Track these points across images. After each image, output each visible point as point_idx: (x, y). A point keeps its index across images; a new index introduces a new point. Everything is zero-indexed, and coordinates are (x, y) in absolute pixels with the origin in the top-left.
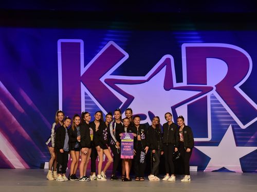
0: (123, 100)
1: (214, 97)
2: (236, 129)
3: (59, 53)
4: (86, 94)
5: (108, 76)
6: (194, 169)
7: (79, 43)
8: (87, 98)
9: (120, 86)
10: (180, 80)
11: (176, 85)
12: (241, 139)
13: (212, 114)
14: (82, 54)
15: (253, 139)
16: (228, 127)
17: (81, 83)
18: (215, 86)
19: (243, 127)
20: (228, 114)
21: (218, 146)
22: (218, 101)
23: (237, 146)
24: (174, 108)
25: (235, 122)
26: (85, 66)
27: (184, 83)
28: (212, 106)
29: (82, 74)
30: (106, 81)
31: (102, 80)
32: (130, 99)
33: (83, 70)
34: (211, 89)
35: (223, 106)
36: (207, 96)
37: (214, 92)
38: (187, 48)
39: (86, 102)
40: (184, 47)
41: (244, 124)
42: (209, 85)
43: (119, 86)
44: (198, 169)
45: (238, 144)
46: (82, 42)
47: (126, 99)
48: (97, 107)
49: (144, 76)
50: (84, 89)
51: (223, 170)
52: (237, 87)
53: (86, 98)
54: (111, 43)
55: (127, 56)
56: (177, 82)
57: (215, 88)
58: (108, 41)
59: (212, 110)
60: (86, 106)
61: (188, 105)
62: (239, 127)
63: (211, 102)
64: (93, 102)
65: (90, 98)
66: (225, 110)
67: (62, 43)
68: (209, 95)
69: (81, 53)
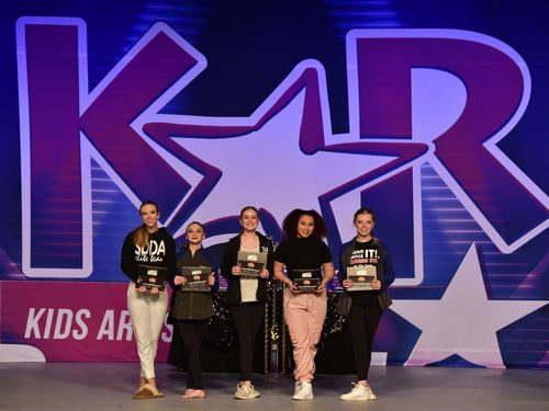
0: (193, 178)
1: (432, 171)
2: (487, 254)
3: (21, 53)
4: (94, 163)
5: (151, 115)
6: (379, 359)
7: (75, 28)
8: (97, 173)
9: (184, 143)
10: (341, 125)
11: (330, 139)
12: (500, 280)
13: (426, 215)
14: (83, 55)
15: (532, 281)
16: (467, 248)
17: (82, 134)
18: (434, 142)
19: (507, 249)
20: (467, 215)
21: (439, 297)
22: (441, 182)
23: (490, 298)
24: (325, 200)
25: (485, 237)
26: (90, 90)
27: (353, 136)
28: (424, 194)
29: (82, 111)
30: (148, 129)
31: (137, 125)
32: (212, 176)
33: (86, 100)
34: (421, 150)
35: (454, 196)
36: (410, 170)
37: (430, 157)
38: (360, 42)
39: (94, 185)
40: (352, 38)
41: (509, 242)
42: (417, 138)
43: (182, 142)
44: (388, 361)
45: (492, 295)
46: (81, 25)
47: (200, 177)
48: (123, 196)
49: (248, 114)
50: (88, 151)
51: (454, 361)
52: (491, 145)
53: (94, 174)
54: (160, 27)
55: (202, 63)
56: (333, 133)
57: (432, 148)
58: (151, 24)
59: (424, 204)
60: (94, 196)
61: (362, 193)
62: (494, 248)
63: (424, 183)
64: (113, 185)
65: (103, 174)
66: (459, 204)
67: (28, 27)
68: (416, 165)
69: (80, 55)
